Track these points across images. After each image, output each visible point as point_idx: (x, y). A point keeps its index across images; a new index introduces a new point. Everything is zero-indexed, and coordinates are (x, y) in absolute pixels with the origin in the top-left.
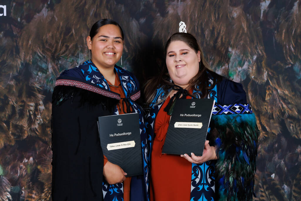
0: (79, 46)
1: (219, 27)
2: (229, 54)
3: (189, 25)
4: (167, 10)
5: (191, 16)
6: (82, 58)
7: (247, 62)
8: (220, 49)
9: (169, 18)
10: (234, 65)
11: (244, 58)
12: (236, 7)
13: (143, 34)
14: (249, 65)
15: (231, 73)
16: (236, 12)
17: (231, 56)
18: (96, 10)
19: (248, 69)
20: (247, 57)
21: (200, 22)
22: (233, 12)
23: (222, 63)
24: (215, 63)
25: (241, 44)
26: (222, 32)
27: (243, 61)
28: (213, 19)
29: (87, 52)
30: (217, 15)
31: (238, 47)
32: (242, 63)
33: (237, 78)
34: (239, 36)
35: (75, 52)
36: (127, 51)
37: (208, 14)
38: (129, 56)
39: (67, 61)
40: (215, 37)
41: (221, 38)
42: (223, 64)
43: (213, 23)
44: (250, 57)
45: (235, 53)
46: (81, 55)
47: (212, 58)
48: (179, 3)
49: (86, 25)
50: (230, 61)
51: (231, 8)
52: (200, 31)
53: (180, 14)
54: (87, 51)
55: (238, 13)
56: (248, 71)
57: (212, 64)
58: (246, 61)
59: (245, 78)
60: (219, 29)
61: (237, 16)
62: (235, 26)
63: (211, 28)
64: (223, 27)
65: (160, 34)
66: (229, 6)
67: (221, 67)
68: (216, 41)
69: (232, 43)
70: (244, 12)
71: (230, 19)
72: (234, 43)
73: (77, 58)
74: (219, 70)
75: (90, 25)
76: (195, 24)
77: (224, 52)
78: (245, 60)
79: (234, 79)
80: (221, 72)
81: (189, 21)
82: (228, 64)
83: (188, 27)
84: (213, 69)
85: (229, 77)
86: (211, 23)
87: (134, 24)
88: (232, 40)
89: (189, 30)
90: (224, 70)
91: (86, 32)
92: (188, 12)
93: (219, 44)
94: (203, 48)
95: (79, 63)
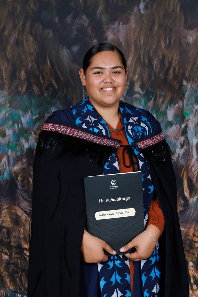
2: (183, 89)
3: (133, 54)
4: (104, 37)
5: (135, 42)
6: (1, 96)
8: (172, 83)
10: (189, 101)
12: (192, 30)
13: (76, 65)
15: (186, 112)
16: (192, 37)
17: (186, 91)
18: (18, 36)
21: (147, 50)
22: (188, 36)
23: (175, 100)
24: (167, 100)
26: (174, 61)
28: (163, 45)
29: (7, 89)
30: (168, 40)
31: (195, 79)
33: (194, 118)
36: (57, 87)
37: (157, 40)
38: (59, 94)
40: (166, 69)
41: (173, 69)
42: (176, 101)
43: (163, 50)
45: (191, 88)
47: (162, 93)
48: (121, 26)
49: (6, 55)
50: (185, 98)
51: (186, 31)
52: (146, 61)
53: (121, 40)
54: (7, 88)
55: (194, 37)
57: (163, 102)
60: (170, 58)
61: (192, 41)
62: (190, 54)
63: (161, 57)
64: (175, 56)
66: (182, 28)
67: (174, 105)
68: (167, 73)
69: (187, 74)
71: (185, 45)
72: (189, 75)
74: (172, 109)
75: (10, 55)
76: (140, 53)
77: (178, 86)
79: (190, 120)
80: (174, 111)
81: (133, 48)
82: (183, 102)
83: (132, 56)
84: (164, 107)
85: (184, 117)
86: (161, 51)
87: (65, 53)
88: (188, 71)
89: (133, 60)
90: (178, 108)
91: (6, 65)
92: (132, 38)
93: (170, 77)
94: (150, 81)
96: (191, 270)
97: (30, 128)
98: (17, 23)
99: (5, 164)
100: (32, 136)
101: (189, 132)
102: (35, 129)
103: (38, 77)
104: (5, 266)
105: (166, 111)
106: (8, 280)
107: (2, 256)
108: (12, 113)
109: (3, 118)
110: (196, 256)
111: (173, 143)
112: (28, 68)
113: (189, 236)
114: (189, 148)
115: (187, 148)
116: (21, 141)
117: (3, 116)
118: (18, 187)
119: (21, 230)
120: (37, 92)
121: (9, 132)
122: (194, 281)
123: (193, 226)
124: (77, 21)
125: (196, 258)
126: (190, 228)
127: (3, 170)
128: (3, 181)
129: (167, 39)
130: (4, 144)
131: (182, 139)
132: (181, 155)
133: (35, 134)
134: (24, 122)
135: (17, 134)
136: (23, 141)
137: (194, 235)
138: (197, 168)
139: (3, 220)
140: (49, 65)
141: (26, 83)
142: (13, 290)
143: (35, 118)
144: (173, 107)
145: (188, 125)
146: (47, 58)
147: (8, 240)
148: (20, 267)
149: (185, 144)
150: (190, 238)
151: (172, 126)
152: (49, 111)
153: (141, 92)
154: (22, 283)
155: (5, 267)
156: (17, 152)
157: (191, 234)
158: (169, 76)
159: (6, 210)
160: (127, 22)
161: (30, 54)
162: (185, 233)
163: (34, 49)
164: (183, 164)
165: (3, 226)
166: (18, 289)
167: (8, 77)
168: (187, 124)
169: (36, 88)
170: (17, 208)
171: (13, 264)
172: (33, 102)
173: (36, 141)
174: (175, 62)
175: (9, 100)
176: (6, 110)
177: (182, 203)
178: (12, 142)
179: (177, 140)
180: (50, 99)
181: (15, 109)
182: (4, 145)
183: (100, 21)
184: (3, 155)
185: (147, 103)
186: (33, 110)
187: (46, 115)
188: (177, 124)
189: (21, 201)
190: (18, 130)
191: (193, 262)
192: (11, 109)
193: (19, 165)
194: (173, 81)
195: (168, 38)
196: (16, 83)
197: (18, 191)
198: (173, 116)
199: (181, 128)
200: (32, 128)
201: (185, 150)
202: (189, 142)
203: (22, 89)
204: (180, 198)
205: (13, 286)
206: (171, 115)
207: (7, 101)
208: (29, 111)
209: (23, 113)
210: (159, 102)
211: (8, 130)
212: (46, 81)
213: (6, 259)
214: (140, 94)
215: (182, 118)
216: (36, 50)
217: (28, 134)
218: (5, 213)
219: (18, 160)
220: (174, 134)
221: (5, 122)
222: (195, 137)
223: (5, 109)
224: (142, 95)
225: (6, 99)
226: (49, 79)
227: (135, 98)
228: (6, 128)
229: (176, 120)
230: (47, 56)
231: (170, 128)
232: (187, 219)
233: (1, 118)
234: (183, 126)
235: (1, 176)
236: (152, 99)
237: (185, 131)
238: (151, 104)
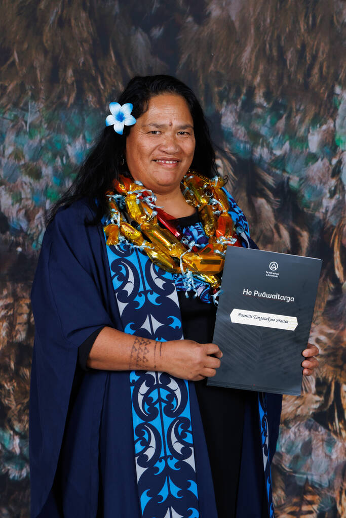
0: (28, 87)
2: (335, 101)
3: (252, 41)
4: (206, 11)
5: (257, 22)
6: (34, 111)
8: (316, 90)
9: (212, 26)
10: (345, 121)
13: (158, 60)
15: (339, 139)
17: (340, 103)
18: (62, 11)
21: (276, 35)
22: (344, 12)
23: (322, 118)
24: (307, 118)
26: (320, 53)
28: (302, 27)
29: (43, 99)
30: (311, 19)
35: (19, 98)
37: (292, 18)
39: (4, 118)
40: (307, 66)
41: (319, 66)
42: (323, 120)
43: (303, 35)
46: (31, 105)
47: (300, 107)
49: (41, 43)
50: (338, 115)
51: (341, 4)
52: (275, 53)
53: (233, 18)
54: (44, 97)
57: (302, 121)
60: (315, 48)
63: (299, 47)
64: (322, 44)
65: (193, 60)
67: (320, 127)
68: (308, 74)
69: (342, 76)
71: (339, 27)
72: (345, 76)
73: (24, 112)
74: (316, 134)
75: (49, 42)
76: (265, 39)
77: (326, 95)
80: (320, 137)
81: (252, 31)
82: (335, 121)
83: (252, 44)
84: (303, 129)
85: (336, 147)
86: (299, 36)
87: (140, 40)
88: (343, 70)
89: (252, 51)
90: (326, 132)
91: (42, 58)
92: (252, 14)
93: (314, 79)
94: (280, 88)
95: (29, 121)
96: (344, 398)
99: (41, 223)
101: (344, 171)
103: (94, 80)
105: (307, 137)
108: (51, 138)
109: (37, 147)
111: (318, 188)
112: (79, 64)
113: (343, 342)
114: (344, 198)
115: (341, 198)
116: (67, 186)
117: (36, 144)
120: (94, 104)
121: (47, 171)
126: (343, 330)
127: (37, 234)
128: (37, 251)
129: (309, 17)
130: (38, 190)
131: (333, 182)
132: (331, 209)
134: (71, 154)
135: (60, 174)
140: (114, 59)
141: (75, 89)
143: (90, 146)
144: (318, 129)
145: (342, 160)
146: (111, 48)
149: (338, 192)
151: (317, 160)
153: (265, 104)
158: (311, 78)
161: (83, 41)
162: (335, 338)
163: (88, 32)
164: (334, 224)
167: (44, 80)
168: (341, 159)
169: (92, 98)
172: (87, 120)
174: (323, 54)
175: (47, 116)
176: (42, 134)
177: (331, 289)
178: (51, 187)
179: (325, 184)
181: (57, 133)
182: (39, 192)
184: (37, 208)
185: (275, 124)
186: (87, 134)
188: (324, 157)
190: (61, 167)
192: (51, 132)
194: (319, 86)
195: (311, 15)
196: (58, 89)
198: (319, 145)
199: (331, 164)
201: (337, 201)
202: (343, 188)
204: (329, 281)
206: (314, 141)
207: (43, 120)
208: (79, 136)
209: (71, 139)
210: (296, 121)
211: (46, 168)
212: (107, 86)
214: (265, 107)
215: (333, 147)
216: (91, 34)
220: (320, 175)
221: (41, 153)
223: (40, 132)
224: (267, 110)
225: (42, 116)
226: (114, 83)
227: (256, 114)
228: (42, 164)
229: (323, 152)
230: (111, 45)
231: (312, 164)
232: (338, 314)
233: (32, 148)
234: (334, 161)
235: (34, 244)
236: (284, 117)
237: (337, 169)
238: (281, 124)
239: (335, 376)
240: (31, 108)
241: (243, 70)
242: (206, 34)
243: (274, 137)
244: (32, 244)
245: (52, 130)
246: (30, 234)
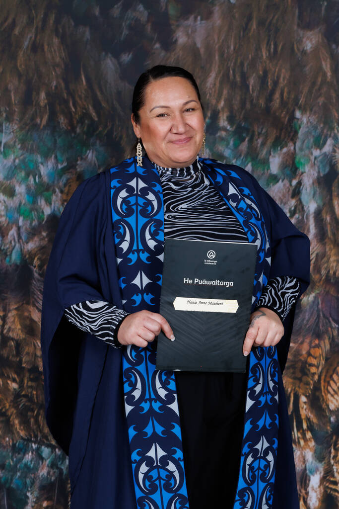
0: (2, 109)
1: (277, 70)
2: (295, 125)
3: (217, 67)
4: (172, 39)
5: (221, 48)
6: (8, 131)
7: (331, 138)
8: (277, 114)
9: (179, 52)
10: (305, 144)
11: (325, 131)
12: (311, 30)
13: (127, 84)
14: (335, 146)
15: (299, 162)
16: (311, 40)
17: (300, 127)
18: (36, 37)
19: (333, 154)
20: (332, 129)
21: (239, 61)
22: (304, 40)
23: (283, 141)
24: (269, 142)
25: (320, 104)
26: (281, 79)
27: (323, 137)
28: (264, 54)
29: (17, 120)
30: (272, 46)
31: (314, 109)
32: (321, 142)
33: (312, 171)
34: (317, 87)
36: (96, 119)
37: (255, 45)
38: (100, 129)
40: (269, 91)
41: (280, 92)
42: (284, 143)
43: (265, 62)
44: (337, 129)
45: (307, 123)
46: (5, 126)
47: (262, 131)
48: (199, 22)
49: (16, 67)
50: (298, 138)
51: (301, 32)
52: (238, 79)
53: (199, 45)
54: (18, 119)
55: (314, 42)
56: (333, 157)
57: (263, 144)
58: (330, 136)
59: (327, 170)
60: (276, 74)
61: (311, 48)
62: (307, 69)
63: (261, 73)
64: (283, 70)
66: (295, 28)
67: (281, 150)
68: (270, 99)
69: (302, 101)
70: (326, 41)
71: (299, 55)
72: (305, 101)
74: (277, 156)
75: (23, 67)
76: (229, 64)
77: (287, 119)
78: (327, 134)
79: (305, 172)
80: (281, 159)
81: (217, 57)
82: (295, 144)
83: (216, 70)
84: (264, 152)
85: (296, 169)
86: (261, 62)
87: (109, 65)
88: (303, 96)
89: (216, 78)
90: (286, 155)
91: (16, 82)
92: (216, 41)
93: (276, 104)
94: (244, 112)
95: (4, 141)
96: (303, 408)
97: (53, 182)
98: (35, 15)
99: (14, 239)
100: (57, 196)
101: (304, 192)
102: (61, 184)
103: (66, 102)
104: (12, 399)
105: (268, 159)
106: (17, 422)
107: (8, 384)
108: (25, 158)
109: (11, 167)
110: (312, 387)
112: (52, 87)
113: (301, 355)
114: (303, 217)
115: (300, 217)
116: (39, 204)
117: (10, 163)
118: (34, 275)
119: (37, 343)
120: (65, 126)
121: (20, 189)
122: (307, 426)
123: (307, 341)
124: (130, 14)
125: (312, 390)
126: (302, 343)
127: (10, 249)
128: (11, 266)
129: (271, 45)
130: (11, 207)
131: (293, 202)
133: (62, 192)
134: (44, 173)
135: (33, 192)
136: (42, 203)
137: (309, 354)
138: (315, 249)
139: (10, 328)
140: (84, 83)
141: (48, 111)
142: (24, 437)
143: (62, 166)
145: (302, 182)
146: (82, 73)
147: (18, 359)
148: (36, 401)
149: (298, 212)
150: (303, 359)
151: (278, 181)
152: (84, 157)
153: (229, 127)
154: (39, 426)
155: (11, 401)
156: (32, 220)
157: (304, 352)
158: (273, 102)
159: (14, 313)
160: (208, 16)
161: (55, 65)
162: (294, 351)
163: (61, 58)
165: (10, 337)
166: (32, 436)
167: (18, 102)
168: (301, 180)
169: (64, 120)
170: (31, 308)
171: (25, 396)
172: (58, 141)
173: (63, 204)
174: (284, 81)
175: (21, 137)
176: (16, 154)
178: (24, 204)
179: (285, 204)
180: (85, 137)
181: (31, 153)
182: (12, 209)
183: (166, 14)
184: (10, 224)
185: (238, 146)
186: (58, 154)
187: (79, 162)
188: (284, 179)
189: (38, 297)
190: (34, 185)
191: (306, 396)
192: (24, 152)
193: (35, 241)
194: (280, 111)
195: (272, 43)
196: (31, 111)
197: (34, 282)
198: (279, 166)
199: (291, 185)
200: (56, 182)
201: (296, 221)
202: (303, 208)
203: (41, 121)
205: (25, 430)
206: (275, 164)
208: (52, 156)
209: (43, 159)
210: (258, 143)
211: (19, 186)
212: (79, 109)
213: (14, 389)
214: (228, 130)
215: (293, 169)
216: (63, 59)
217: (50, 192)
218: (13, 316)
219: (33, 232)
220: (281, 195)
221: (15, 172)
222: (312, 201)
223: (14, 152)
224: (230, 133)
225: (16, 137)
226: (85, 105)
227: (219, 137)
228: (15, 183)
229: (283, 173)
230: (82, 69)
231: (273, 185)
232: (297, 329)
233: (6, 167)
234: (294, 182)
235: (8, 259)
236: (247, 140)
237: (297, 189)
238: (244, 146)
239: (294, 388)
240: (5, 129)
241: (208, 95)
242: (172, 60)
243: (237, 159)
244: (5, 259)
245: (25, 150)
246: (4, 249)
